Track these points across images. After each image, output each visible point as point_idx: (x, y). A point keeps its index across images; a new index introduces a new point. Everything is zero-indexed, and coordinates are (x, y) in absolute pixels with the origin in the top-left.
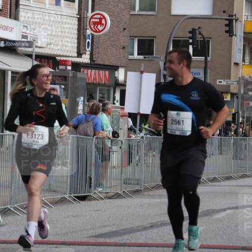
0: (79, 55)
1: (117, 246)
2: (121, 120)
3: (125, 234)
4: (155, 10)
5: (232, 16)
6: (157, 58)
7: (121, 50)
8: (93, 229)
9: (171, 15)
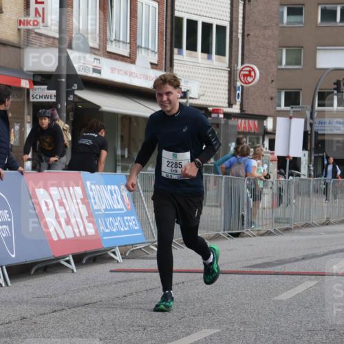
0: (230, 105)
1: (270, 274)
2: (271, 164)
3: (279, 264)
4: (300, 64)
6: (303, 107)
7: (270, 101)
8: (247, 260)
9: (316, 69)
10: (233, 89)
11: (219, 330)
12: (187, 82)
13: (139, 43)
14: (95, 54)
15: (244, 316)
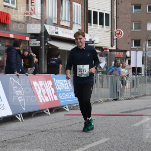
0: (112, 46)
1: (131, 116)
2: (129, 70)
3: (134, 111)
4: (140, 29)
6: (142, 47)
7: (128, 44)
8: (120, 110)
9: (147, 31)
10: (113, 39)
11: (110, 139)
12: (94, 37)
13: (73, 21)
14: (56, 26)
15: (120, 133)
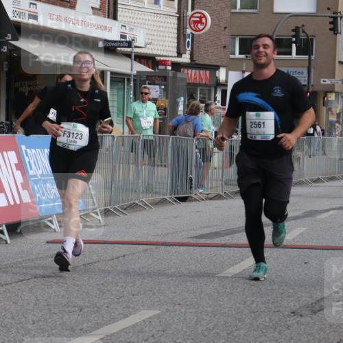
0: (179, 54)
1: (217, 246)
3: (227, 234)
4: (256, 8)
5: (337, 13)
7: (222, 49)
8: (193, 229)
9: (273, 13)
10: (182, 37)
11: (159, 312)
12: (133, 29)
15: (187, 295)
